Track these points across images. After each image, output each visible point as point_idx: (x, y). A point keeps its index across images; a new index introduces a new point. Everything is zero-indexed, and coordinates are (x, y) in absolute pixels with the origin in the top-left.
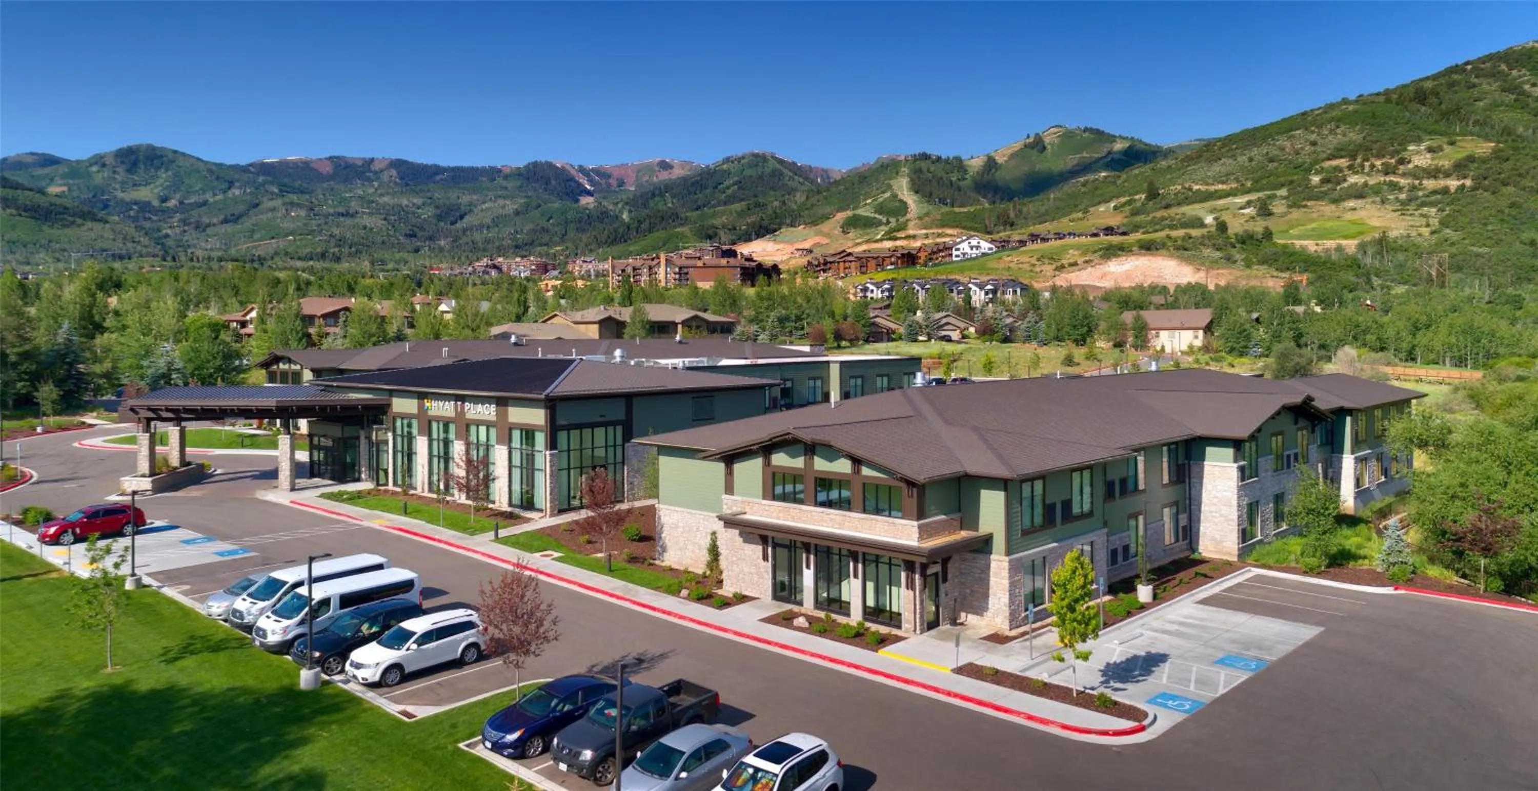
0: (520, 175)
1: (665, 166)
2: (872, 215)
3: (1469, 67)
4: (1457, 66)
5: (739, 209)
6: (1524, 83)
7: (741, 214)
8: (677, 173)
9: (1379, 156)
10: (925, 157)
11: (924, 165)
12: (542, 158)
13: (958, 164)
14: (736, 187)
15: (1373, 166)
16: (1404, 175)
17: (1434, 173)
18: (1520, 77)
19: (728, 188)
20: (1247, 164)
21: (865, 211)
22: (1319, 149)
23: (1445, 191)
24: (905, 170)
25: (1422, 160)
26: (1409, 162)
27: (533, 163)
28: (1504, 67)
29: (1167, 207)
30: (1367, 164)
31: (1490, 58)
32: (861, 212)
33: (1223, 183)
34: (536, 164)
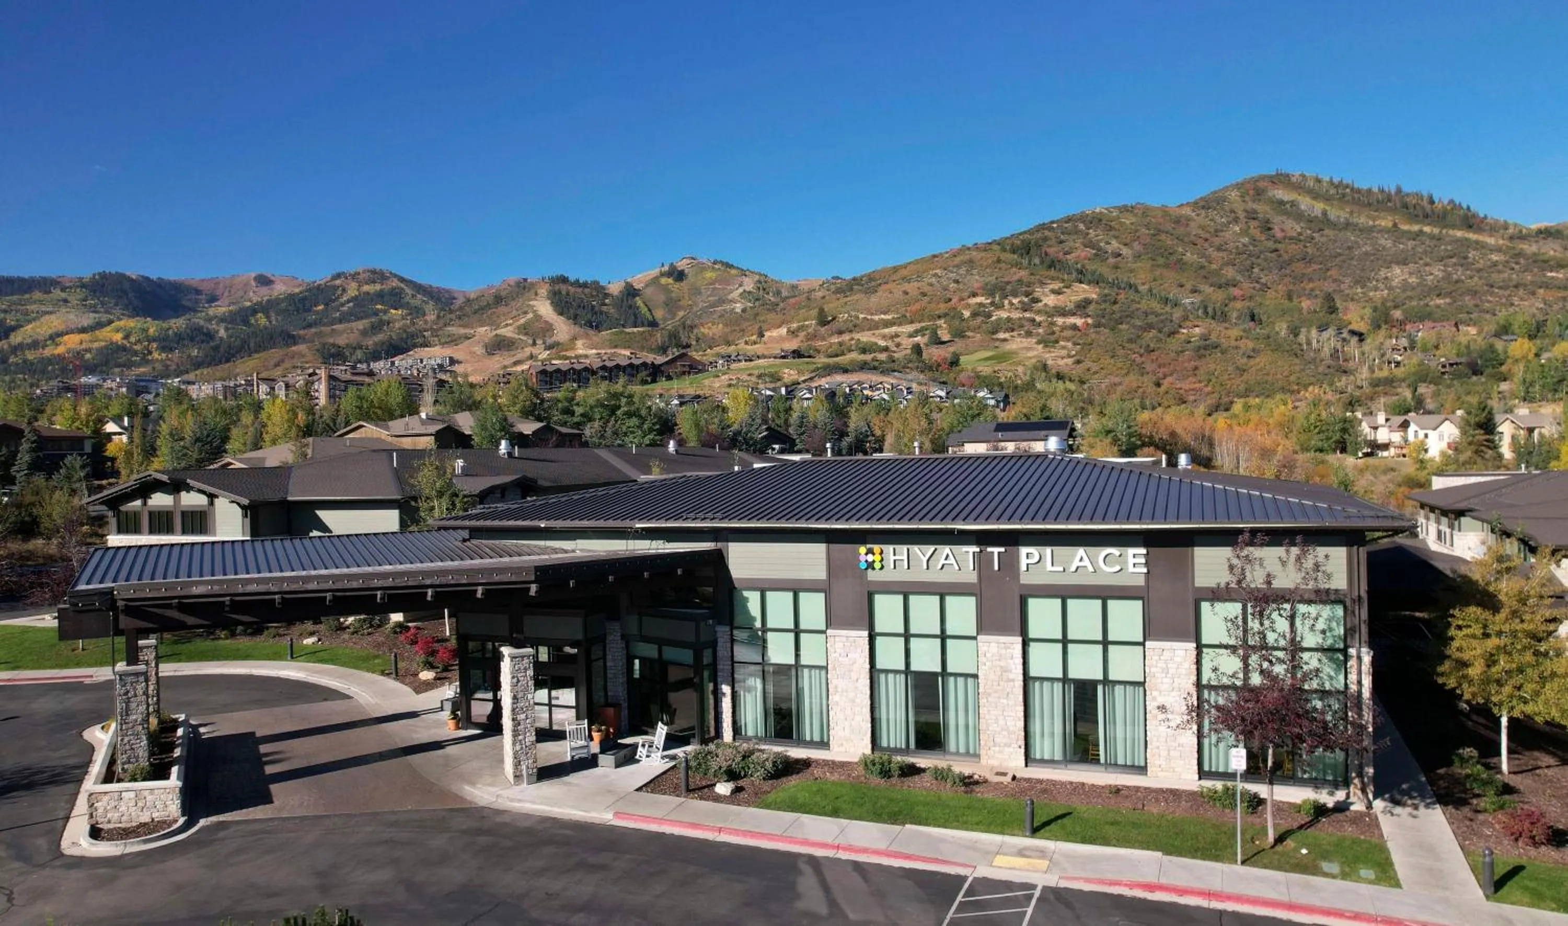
0: (83, 286)
1: (264, 281)
2: (517, 336)
3: (1055, 225)
4: (1044, 224)
5: (361, 327)
6: (1101, 241)
7: (364, 333)
8: (280, 289)
9: (1015, 296)
10: (564, 280)
11: (563, 288)
12: (113, 268)
13: (598, 289)
14: (351, 304)
15: (1011, 304)
16: (1039, 312)
17: (1062, 312)
18: (1097, 236)
19: (343, 305)
20: (902, 298)
21: (507, 332)
22: (961, 286)
23: (1074, 327)
24: (543, 291)
25: (1050, 300)
26: (1041, 301)
27: (100, 274)
28: (1082, 226)
29: (840, 333)
30: (1006, 302)
31: (1069, 220)
32: (502, 331)
33: (885, 314)
34: (104, 276)
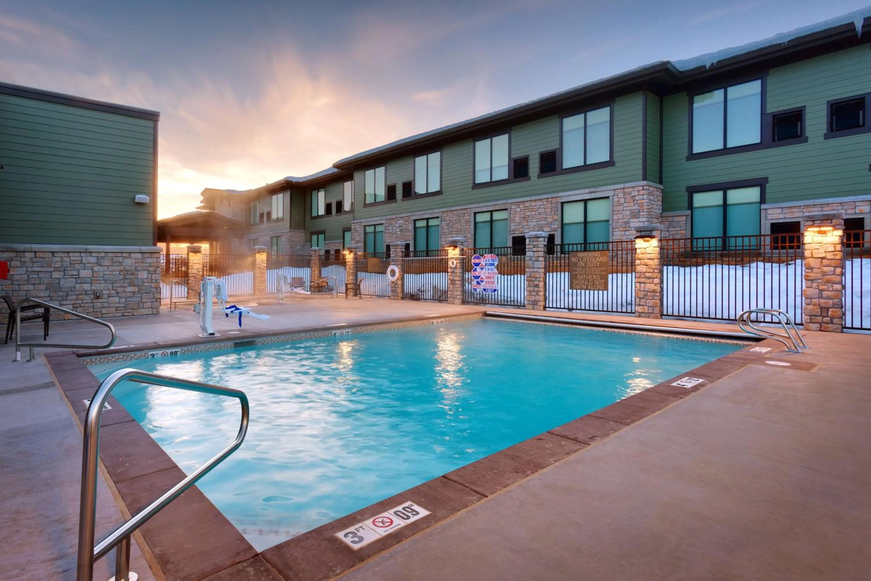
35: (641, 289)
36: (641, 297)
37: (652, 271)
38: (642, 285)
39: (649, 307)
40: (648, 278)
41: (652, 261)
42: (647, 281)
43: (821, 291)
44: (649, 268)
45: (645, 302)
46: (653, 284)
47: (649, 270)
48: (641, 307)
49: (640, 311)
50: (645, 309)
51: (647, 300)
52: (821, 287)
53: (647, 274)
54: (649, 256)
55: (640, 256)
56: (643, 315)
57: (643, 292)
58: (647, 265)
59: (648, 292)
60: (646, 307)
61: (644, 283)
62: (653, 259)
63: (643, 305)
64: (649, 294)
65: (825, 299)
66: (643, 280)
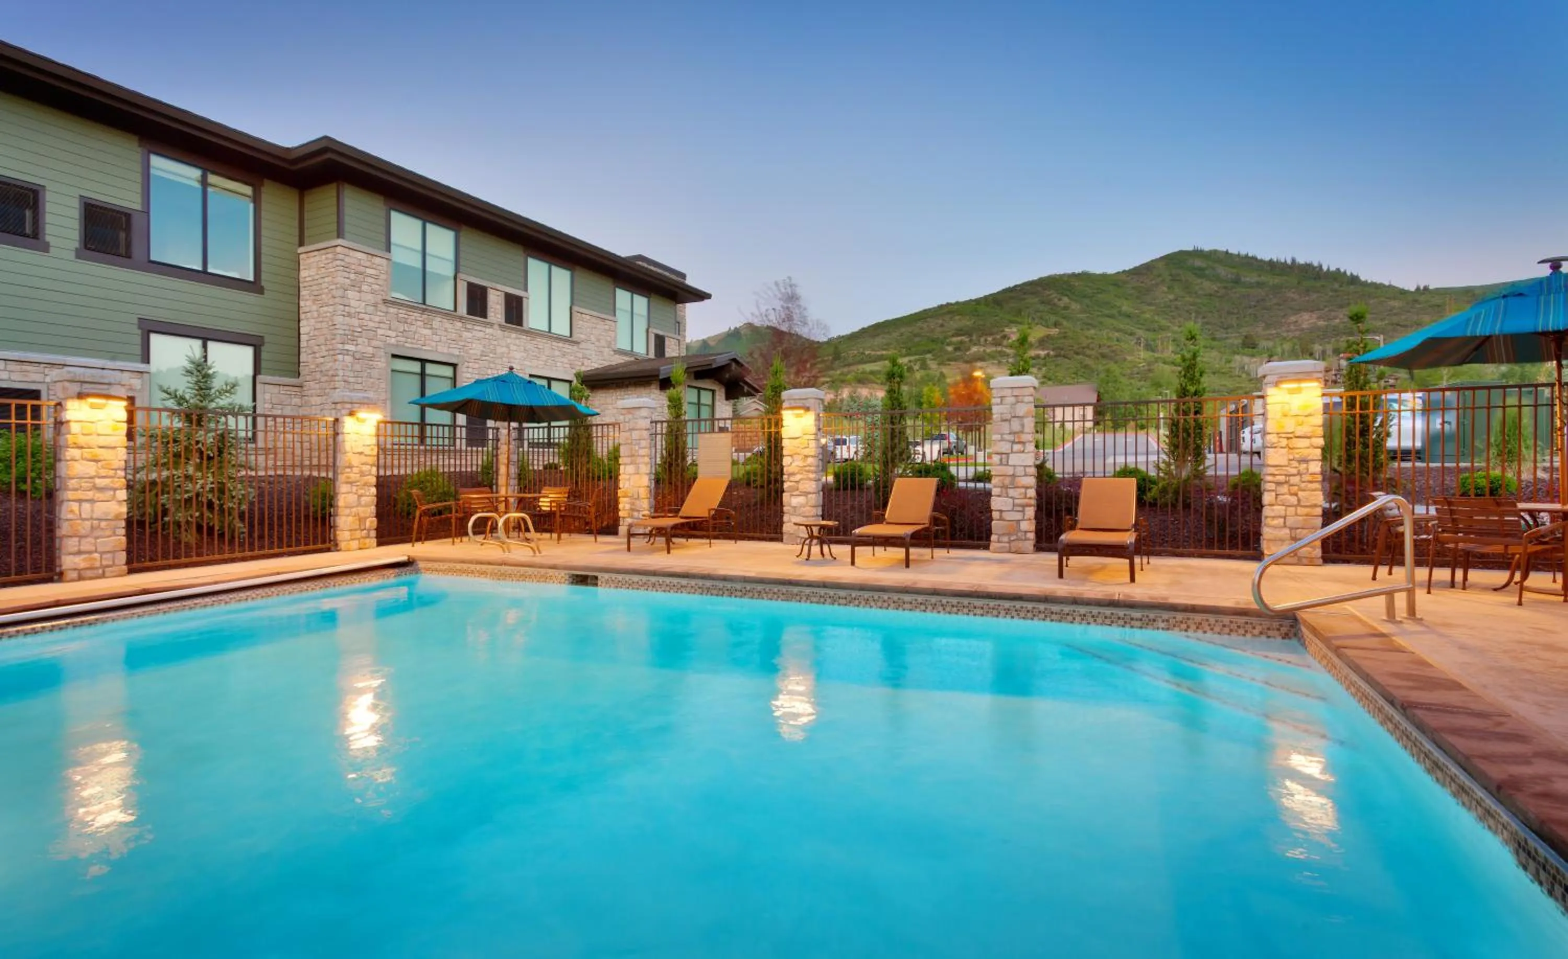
35: (84, 516)
36: (83, 532)
37: (111, 473)
38: (86, 506)
39: (102, 553)
40: (101, 489)
41: (110, 451)
42: (99, 496)
43: (360, 496)
44: (103, 467)
45: (95, 545)
46: (114, 502)
47: (103, 472)
48: (83, 556)
49: (82, 565)
50: (95, 559)
51: (97, 538)
52: (361, 492)
53: (97, 481)
54: (102, 441)
55: (82, 440)
56: (89, 573)
57: (88, 523)
58: (97, 461)
59: (100, 520)
60: (97, 555)
61: (92, 501)
62: (114, 448)
63: (90, 552)
64: (103, 524)
65: (363, 506)
66: (90, 494)
